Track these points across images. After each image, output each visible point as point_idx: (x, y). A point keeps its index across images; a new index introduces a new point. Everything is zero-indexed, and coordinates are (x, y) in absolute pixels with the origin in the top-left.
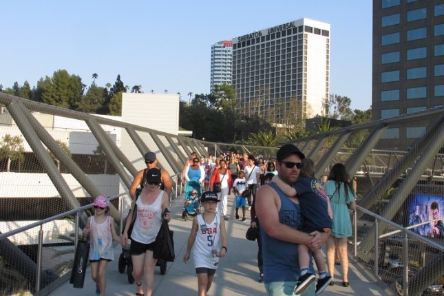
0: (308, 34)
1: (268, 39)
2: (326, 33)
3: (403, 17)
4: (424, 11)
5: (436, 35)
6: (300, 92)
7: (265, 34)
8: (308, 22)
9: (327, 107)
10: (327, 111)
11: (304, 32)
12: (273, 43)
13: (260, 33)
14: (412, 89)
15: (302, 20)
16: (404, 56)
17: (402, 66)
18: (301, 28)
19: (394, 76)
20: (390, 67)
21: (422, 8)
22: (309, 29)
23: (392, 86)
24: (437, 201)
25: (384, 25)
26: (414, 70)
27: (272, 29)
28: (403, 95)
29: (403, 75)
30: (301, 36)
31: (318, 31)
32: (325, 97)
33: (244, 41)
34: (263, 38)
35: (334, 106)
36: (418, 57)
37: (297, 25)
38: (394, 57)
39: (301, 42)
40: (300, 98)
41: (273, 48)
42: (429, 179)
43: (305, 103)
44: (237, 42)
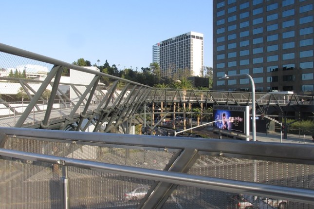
0: (193, 39)
1: (175, 42)
2: (201, 38)
3: (226, 29)
4: (236, 26)
5: (241, 37)
6: (190, 66)
7: (174, 39)
8: (193, 33)
9: (202, 72)
10: (202, 74)
11: (191, 38)
12: (177, 43)
13: (171, 39)
14: (231, 63)
15: (190, 33)
16: (226, 47)
17: (225, 52)
18: (190, 36)
19: (222, 57)
20: (220, 53)
21: (234, 24)
22: (194, 37)
23: (221, 61)
24: (225, 113)
25: (218, 33)
26: (231, 53)
27: (177, 37)
28: (226, 65)
29: (226, 56)
30: (190, 40)
31: (197, 37)
32: (201, 68)
33: (165, 43)
34: (173, 41)
35: (205, 71)
36: (233, 47)
37: (188, 35)
38: (222, 48)
39: (190, 42)
40: (190, 68)
41: (177, 46)
42: (226, 103)
43: (192, 71)
44: (161, 44)
